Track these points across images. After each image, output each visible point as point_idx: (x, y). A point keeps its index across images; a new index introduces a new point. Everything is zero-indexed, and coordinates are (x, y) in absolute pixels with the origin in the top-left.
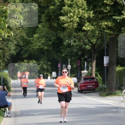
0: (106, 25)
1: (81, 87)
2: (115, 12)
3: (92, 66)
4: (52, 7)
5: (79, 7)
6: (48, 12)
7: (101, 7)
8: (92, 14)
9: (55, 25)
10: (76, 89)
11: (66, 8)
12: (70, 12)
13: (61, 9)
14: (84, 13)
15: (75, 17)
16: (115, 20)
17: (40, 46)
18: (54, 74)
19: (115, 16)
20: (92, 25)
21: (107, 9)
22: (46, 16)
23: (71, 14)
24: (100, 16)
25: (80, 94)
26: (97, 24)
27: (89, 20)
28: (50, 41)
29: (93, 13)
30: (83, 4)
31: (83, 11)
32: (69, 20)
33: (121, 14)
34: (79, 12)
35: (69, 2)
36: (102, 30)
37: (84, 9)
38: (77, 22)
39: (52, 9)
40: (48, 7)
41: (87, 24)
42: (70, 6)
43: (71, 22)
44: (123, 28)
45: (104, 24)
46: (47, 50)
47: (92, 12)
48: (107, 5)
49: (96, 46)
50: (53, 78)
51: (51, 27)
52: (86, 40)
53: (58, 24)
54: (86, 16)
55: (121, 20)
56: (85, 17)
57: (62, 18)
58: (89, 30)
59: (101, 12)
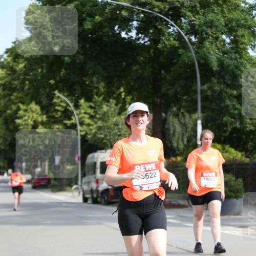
1: (35, 183)
2: (65, 117)
4: (9, 112)
5: (33, 112)
6: (6, 117)
7: (53, 112)
8: (44, 118)
9: (12, 127)
10: (30, 186)
11: (21, 112)
12: (25, 116)
13: (17, 113)
14: (38, 117)
15: (30, 120)
18: (10, 171)
19: (65, 120)
20: (45, 128)
21: (58, 115)
23: (26, 118)
24: (52, 120)
25: (34, 190)
27: (43, 123)
28: (6, 141)
29: (47, 117)
30: (36, 110)
31: (37, 116)
32: (24, 123)
33: (70, 119)
34: (33, 116)
35: (25, 108)
37: (37, 114)
39: (9, 114)
40: (5, 112)
41: (40, 127)
42: (26, 111)
43: (26, 124)
45: (56, 127)
46: (4, 150)
47: (45, 117)
48: (58, 111)
50: (10, 175)
51: (8, 129)
53: (14, 126)
54: (40, 119)
55: (70, 124)
56: (38, 121)
57: (18, 121)
59: (53, 117)
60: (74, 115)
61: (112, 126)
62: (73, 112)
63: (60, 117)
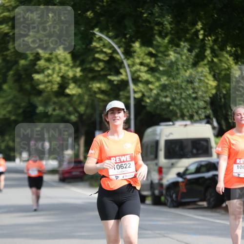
0: (99, 88)
1: (63, 174)
2: (110, 70)
3: (79, 145)
4: (22, 62)
5: (60, 62)
6: (17, 70)
7: (91, 63)
8: (78, 72)
9: (28, 87)
11: (42, 63)
12: (48, 68)
13: (35, 64)
14: (68, 71)
15: (55, 76)
16: (110, 82)
17: (4, 115)
20: (80, 87)
21: (99, 66)
22: (14, 75)
23: (50, 71)
24: (90, 75)
26: (87, 87)
27: (75, 80)
29: (81, 71)
30: (66, 59)
31: (67, 68)
32: (46, 80)
33: (118, 73)
34: (60, 69)
35: (47, 56)
36: (92, 94)
37: (67, 65)
38: (58, 83)
39: (23, 65)
40: (16, 62)
41: (72, 86)
42: (48, 60)
43: (49, 82)
44: (121, 93)
45: (96, 86)
47: (78, 69)
48: (99, 60)
49: (84, 117)
51: (21, 90)
52: (71, 109)
54: (71, 74)
55: (118, 81)
56: (68, 76)
57: (37, 77)
58: (74, 95)
59: (92, 70)
60: (124, 67)
61: (184, 85)
62: (122, 63)
63: (103, 69)
